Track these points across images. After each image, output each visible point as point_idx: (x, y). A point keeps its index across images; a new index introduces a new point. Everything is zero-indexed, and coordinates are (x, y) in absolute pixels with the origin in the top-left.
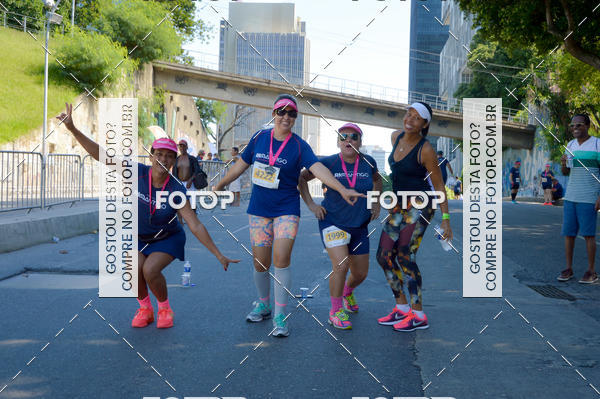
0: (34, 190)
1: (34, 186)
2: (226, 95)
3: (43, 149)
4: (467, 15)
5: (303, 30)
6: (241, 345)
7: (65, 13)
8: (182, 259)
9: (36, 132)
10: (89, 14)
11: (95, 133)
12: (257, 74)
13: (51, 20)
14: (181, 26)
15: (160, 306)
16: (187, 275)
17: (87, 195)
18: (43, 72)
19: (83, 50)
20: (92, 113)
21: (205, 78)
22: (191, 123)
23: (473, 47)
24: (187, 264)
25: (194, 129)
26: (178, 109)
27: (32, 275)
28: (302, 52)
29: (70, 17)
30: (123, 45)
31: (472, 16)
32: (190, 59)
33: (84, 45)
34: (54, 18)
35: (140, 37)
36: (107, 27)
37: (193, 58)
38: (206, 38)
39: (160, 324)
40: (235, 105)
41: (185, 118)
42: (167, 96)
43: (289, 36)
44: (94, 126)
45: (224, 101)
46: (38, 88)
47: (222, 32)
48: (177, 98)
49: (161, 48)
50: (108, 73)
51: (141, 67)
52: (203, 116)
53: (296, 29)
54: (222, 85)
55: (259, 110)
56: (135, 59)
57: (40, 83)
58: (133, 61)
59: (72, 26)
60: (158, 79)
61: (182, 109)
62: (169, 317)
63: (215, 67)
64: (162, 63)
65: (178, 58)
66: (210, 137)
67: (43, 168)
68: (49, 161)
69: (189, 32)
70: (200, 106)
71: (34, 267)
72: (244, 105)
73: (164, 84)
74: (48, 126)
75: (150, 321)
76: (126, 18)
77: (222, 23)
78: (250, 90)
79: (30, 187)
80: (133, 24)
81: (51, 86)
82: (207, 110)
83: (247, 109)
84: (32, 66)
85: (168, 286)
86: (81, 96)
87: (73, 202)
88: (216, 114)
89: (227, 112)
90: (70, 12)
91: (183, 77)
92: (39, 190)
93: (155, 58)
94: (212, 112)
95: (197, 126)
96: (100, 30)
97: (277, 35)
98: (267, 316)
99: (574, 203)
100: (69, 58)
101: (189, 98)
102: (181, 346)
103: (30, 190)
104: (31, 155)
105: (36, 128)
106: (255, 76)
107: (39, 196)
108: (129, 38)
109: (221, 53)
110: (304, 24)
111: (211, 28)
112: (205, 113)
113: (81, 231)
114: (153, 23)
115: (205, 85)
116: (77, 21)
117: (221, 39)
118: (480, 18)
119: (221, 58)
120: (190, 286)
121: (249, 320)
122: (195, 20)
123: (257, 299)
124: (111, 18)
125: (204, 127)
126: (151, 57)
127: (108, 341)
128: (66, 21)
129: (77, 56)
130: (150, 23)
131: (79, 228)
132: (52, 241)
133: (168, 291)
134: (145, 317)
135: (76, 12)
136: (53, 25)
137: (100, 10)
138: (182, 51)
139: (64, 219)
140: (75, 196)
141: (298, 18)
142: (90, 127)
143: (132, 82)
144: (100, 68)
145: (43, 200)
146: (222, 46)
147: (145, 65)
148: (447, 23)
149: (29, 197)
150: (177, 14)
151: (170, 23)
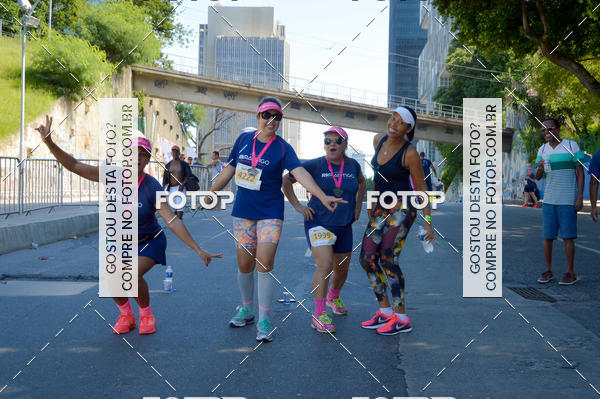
0: (12, 195)
1: (12, 191)
2: (206, 98)
3: (21, 154)
4: (445, 20)
5: (283, 34)
6: (224, 351)
7: (41, 17)
8: (164, 264)
9: (13, 136)
10: (66, 17)
11: (73, 138)
12: (237, 78)
13: (27, 23)
14: (160, 30)
15: (142, 312)
16: (168, 280)
17: (66, 200)
18: (20, 76)
19: (60, 53)
20: (70, 118)
21: (185, 82)
22: (171, 127)
23: (451, 51)
24: (169, 270)
25: (174, 133)
26: (158, 113)
27: (10, 282)
28: (281, 56)
29: (47, 21)
30: (102, 48)
31: (450, 20)
32: (170, 63)
33: (62, 49)
34: (31, 21)
35: (119, 40)
36: (85, 30)
37: (172, 62)
38: (185, 42)
39: (142, 331)
40: (215, 109)
41: (165, 122)
42: (147, 99)
43: (269, 39)
44: (72, 130)
45: (203, 105)
46: (14, 92)
47: (202, 35)
48: (156, 102)
49: (140, 52)
50: (86, 76)
51: (119, 70)
52: (182, 120)
53: (275, 33)
54: (202, 89)
55: (240, 113)
56: (114, 63)
57: (17, 87)
58: (111, 65)
59: (49, 30)
60: (138, 83)
61: (161, 114)
62: (151, 323)
63: (195, 71)
64: (141, 67)
65: (156, 62)
66: (190, 141)
67: (21, 173)
68: (27, 166)
69: (168, 36)
70: (180, 110)
71: (12, 273)
72: (224, 109)
73: (143, 88)
74: (26, 129)
75: (132, 327)
76: (104, 21)
77: (202, 26)
78: (231, 94)
79: (7, 192)
80: (111, 27)
81: (29, 90)
82: (187, 114)
83: (227, 113)
84: (8, 70)
85: (150, 291)
86: (59, 100)
87: (52, 207)
88: (196, 117)
89: (206, 116)
90: (47, 15)
91: (162, 81)
92: (17, 195)
93: (134, 62)
94: (192, 116)
95: (177, 130)
96: (78, 33)
97: (257, 39)
98: (250, 321)
99: (555, 206)
100: (46, 62)
101: (168, 102)
102: (165, 353)
103: (7, 196)
104: (8, 160)
105: (13, 133)
106: (234, 80)
107: (16, 202)
108: (107, 41)
109: (201, 57)
110: (283, 28)
111: (190, 32)
112: (185, 117)
113: (60, 237)
114: (132, 26)
115: (185, 88)
116: (55, 25)
117: (201, 43)
118: (459, 22)
119: (201, 62)
120: (171, 291)
121: (232, 325)
122: (174, 24)
123: (241, 304)
124: (89, 21)
125: (184, 131)
126: (129, 60)
127: (90, 349)
128: (43, 25)
129: (54, 60)
130: (128, 27)
131: (58, 233)
132: (31, 247)
133: (151, 296)
134: (127, 323)
135: (53, 15)
136: (30, 28)
137: (78, 13)
138: (161, 55)
139: (44, 225)
140: (53, 201)
141: (278, 22)
142: (69, 131)
143: (111, 86)
144: (78, 72)
145: (21, 205)
146: (201, 49)
147: (124, 69)
148: (425, 27)
149: (7, 202)
150: (156, 18)
151: (149, 28)
